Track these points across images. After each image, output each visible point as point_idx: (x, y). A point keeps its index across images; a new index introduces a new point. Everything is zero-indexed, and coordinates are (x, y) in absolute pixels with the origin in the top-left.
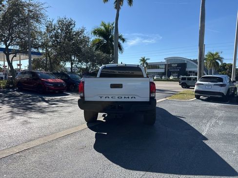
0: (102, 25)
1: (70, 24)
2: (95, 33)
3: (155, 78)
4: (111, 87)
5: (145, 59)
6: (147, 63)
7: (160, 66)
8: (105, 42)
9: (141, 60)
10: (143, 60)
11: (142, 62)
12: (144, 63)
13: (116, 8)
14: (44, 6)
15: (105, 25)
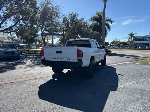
0: (96, 14)
1: (75, 16)
2: (92, 19)
3: (140, 47)
4: (56, 53)
6: (134, 37)
7: (146, 38)
8: (99, 24)
9: (130, 35)
10: (132, 35)
11: (130, 36)
13: (104, 2)
14: (60, 8)
15: (98, 14)
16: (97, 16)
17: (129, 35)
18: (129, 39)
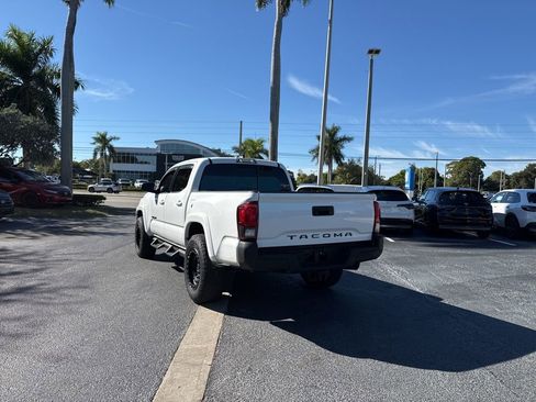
0: (11, 36)
5: (108, 137)
6: (111, 149)
8: (19, 82)
9: (98, 140)
10: (103, 140)
11: (99, 145)
12: (103, 148)
15: (18, 38)
16: (13, 44)
17: (95, 138)
18: (95, 154)
